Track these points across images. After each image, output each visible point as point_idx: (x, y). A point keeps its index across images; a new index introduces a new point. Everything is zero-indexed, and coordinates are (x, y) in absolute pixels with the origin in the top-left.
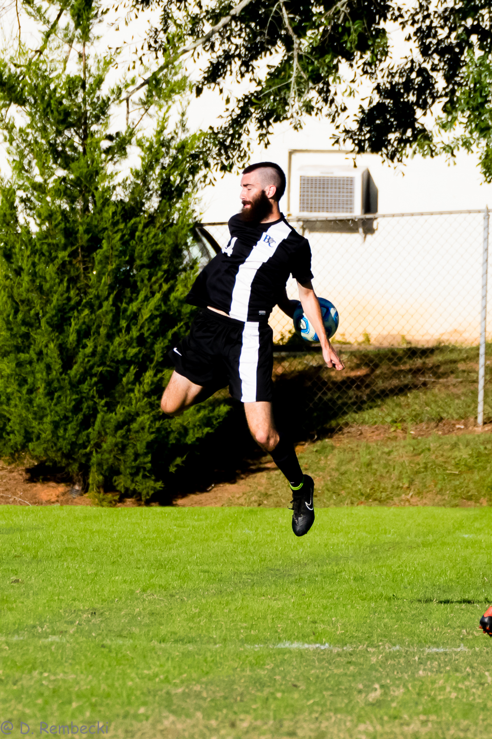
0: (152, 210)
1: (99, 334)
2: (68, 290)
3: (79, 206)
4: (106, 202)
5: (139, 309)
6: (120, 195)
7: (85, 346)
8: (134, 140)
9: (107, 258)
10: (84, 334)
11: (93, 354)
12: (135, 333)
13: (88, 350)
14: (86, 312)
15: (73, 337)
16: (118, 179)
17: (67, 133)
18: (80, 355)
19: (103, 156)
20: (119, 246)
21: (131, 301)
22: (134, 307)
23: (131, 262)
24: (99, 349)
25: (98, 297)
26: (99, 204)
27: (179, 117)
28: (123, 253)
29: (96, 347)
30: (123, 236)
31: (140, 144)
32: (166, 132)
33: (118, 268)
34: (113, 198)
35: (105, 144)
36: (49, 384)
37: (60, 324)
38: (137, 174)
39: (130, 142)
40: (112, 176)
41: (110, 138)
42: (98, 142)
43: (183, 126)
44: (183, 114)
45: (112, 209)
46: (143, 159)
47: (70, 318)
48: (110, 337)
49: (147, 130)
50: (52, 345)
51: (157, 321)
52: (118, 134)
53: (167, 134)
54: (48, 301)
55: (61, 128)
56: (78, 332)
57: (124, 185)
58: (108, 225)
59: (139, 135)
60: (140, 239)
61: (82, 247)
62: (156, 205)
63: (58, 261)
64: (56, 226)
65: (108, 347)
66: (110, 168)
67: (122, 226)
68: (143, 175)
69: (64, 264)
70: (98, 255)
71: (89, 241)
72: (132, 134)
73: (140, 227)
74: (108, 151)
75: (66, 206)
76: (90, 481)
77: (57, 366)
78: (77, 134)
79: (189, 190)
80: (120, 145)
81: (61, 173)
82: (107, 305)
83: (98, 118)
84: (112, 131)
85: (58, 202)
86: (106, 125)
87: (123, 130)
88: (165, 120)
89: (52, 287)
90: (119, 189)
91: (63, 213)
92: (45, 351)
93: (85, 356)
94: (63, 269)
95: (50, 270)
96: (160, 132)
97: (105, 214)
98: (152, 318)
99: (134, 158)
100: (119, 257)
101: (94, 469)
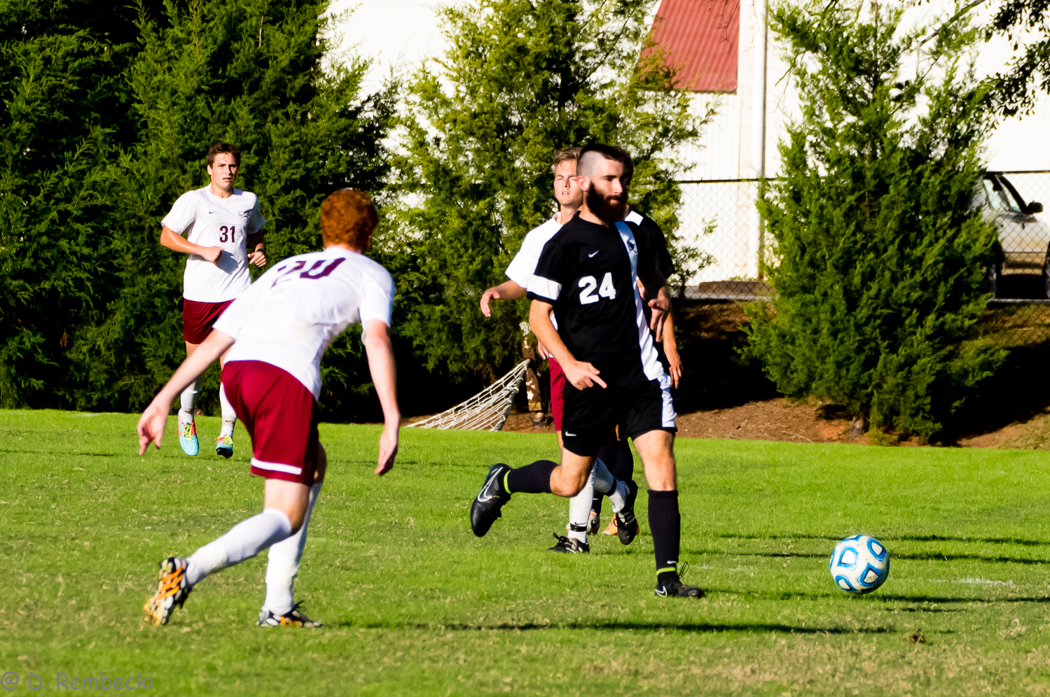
0: (938, 158)
1: (883, 276)
2: (854, 234)
3: (867, 151)
4: (894, 149)
5: (924, 254)
6: (907, 142)
7: (869, 289)
8: (922, 89)
9: (894, 203)
10: (869, 276)
11: (877, 296)
12: (918, 277)
13: (873, 292)
14: (872, 255)
15: (857, 280)
16: (906, 127)
17: (857, 80)
18: (865, 297)
19: (892, 103)
20: (905, 191)
21: (914, 246)
22: (918, 252)
23: (917, 208)
24: (884, 291)
25: (883, 240)
26: (887, 151)
27: (968, 68)
28: (909, 199)
29: (880, 290)
30: (909, 182)
31: (928, 93)
32: (954, 82)
33: (905, 212)
34: (901, 145)
35: (895, 92)
36: (833, 323)
37: (845, 266)
38: (924, 122)
39: (918, 90)
40: (899, 124)
41: (899, 86)
42: (888, 90)
43: (972, 76)
44: (972, 66)
45: (899, 156)
46: (931, 107)
47: (855, 261)
48: (895, 280)
49: (936, 79)
50: (837, 287)
51: (941, 265)
52: (907, 83)
53: (955, 84)
54: (835, 244)
55: (852, 75)
56: (863, 275)
57: (911, 132)
58: (896, 170)
59: (928, 84)
60: (926, 185)
61: (869, 192)
62: (942, 153)
63: (845, 206)
64: (845, 170)
65: (891, 290)
66: (898, 116)
67: (909, 173)
68: (930, 124)
69: (851, 208)
70: (885, 200)
71: (876, 186)
72: (921, 83)
73: (927, 174)
74: (898, 99)
75: (854, 152)
76: (871, 421)
77: (842, 307)
78: (868, 81)
79: (975, 139)
80: (909, 94)
81: (850, 119)
82: (892, 250)
83: (888, 66)
84: (901, 80)
85: (847, 147)
86: (896, 75)
87: (913, 79)
88: (953, 70)
89: (838, 230)
90: (906, 136)
91: (852, 159)
92: (829, 293)
93: (869, 298)
94: (849, 214)
95: (838, 214)
96: (948, 82)
97: (893, 161)
98: (936, 263)
99: (923, 107)
100: (905, 202)
101: (874, 409)
